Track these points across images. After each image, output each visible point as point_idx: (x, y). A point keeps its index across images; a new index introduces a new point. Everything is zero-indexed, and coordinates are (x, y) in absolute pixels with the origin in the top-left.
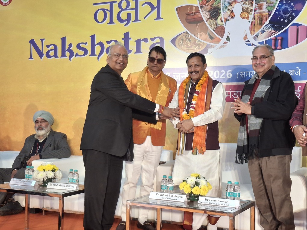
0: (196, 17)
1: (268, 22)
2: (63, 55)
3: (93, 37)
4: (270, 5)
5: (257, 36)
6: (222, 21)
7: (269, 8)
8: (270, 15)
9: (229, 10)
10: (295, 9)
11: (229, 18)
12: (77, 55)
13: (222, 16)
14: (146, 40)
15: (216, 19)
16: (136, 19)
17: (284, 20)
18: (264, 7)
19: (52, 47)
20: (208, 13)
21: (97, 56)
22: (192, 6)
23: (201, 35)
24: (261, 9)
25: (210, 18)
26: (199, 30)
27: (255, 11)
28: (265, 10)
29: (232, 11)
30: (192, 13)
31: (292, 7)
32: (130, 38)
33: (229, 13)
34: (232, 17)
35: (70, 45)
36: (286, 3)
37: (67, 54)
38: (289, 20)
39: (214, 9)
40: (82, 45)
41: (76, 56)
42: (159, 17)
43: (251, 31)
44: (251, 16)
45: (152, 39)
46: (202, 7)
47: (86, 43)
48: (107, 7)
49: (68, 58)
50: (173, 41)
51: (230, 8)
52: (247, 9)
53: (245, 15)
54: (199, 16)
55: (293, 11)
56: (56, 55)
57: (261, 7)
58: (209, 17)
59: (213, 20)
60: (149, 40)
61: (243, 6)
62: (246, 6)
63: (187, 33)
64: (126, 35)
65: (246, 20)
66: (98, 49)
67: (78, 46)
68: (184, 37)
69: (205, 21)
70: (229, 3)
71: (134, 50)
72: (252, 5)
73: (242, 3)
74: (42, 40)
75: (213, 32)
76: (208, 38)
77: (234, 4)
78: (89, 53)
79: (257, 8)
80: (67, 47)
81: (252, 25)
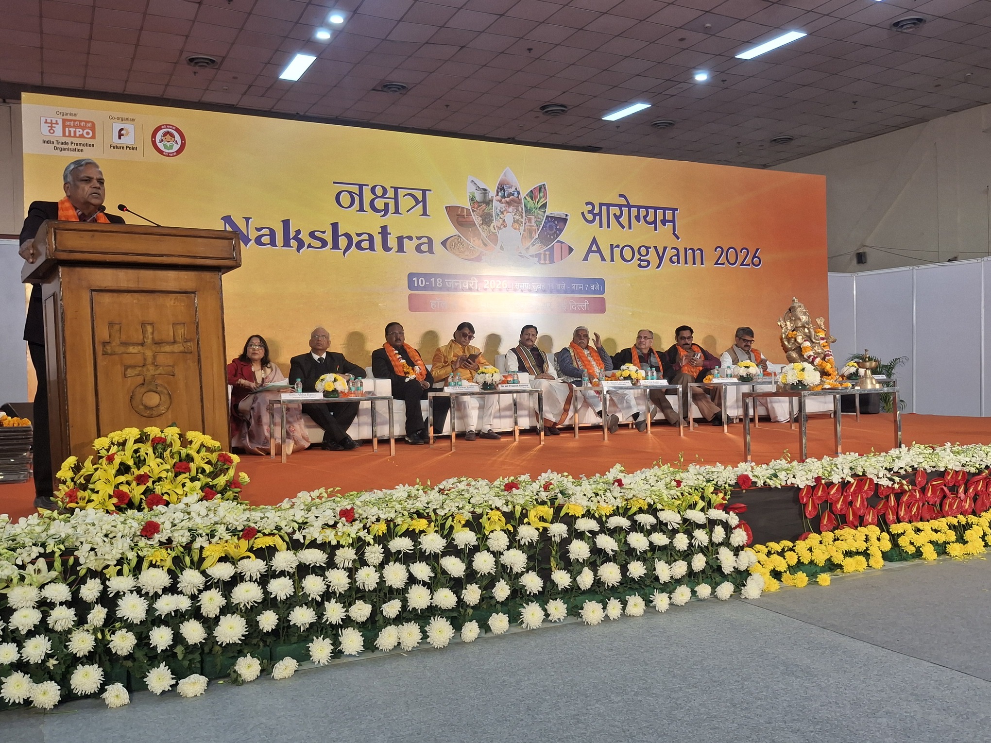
0: (467, 220)
1: (537, 236)
2: (287, 244)
3: (335, 226)
4: (538, 220)
5: (528, 248)
6: (495, 229)
7: (537, 223)
8: (539, 229)
9: (500, 218)
10: (558, 227)
11: (502, 227)
12: (310, 246)
13: (494, 223)
14: (410, 238)
15: (489, 226)
16: (397, 212)
17: (550, 237)
18: (533, 221)
19: (266, 231)
20: (480, 218)
21: (343, 251)
22: (463, 208)
23: (474, 241)
24: (531, 223)
25: (482, 224)
26: (472, 235)
27: (525, 224)
28: (533, 224)
29: (504, 221)
30: (464, 216)
31: (556, 226)
32: (390, 234)
33: (501, 221)
34: (504, 227)
35: (298, 232)
36: (551, 221)
37: (293, 243)
38: (554, 237)
39: (486, 215)
40: (316, 233)
41: (308, 248)
42: (425, 213)
43: (522, 243)
44: (522, 228)
45: (419, 238)
46: (473, 210)
47: (324, 232)
48: (355, 189)
49: (295, 248)
50: (444, 243)
51: (502, 216)
52: (518, 220)
53: (516, 225)
54: (471, 220)
55: (557, 229)
56: (273, 243)
57: (530, 220)
58: (481, 222)
59: (486, 227)
60: (414, 238)
61: (514, 216)
62: (517, 217)
63: (459, 236)
64: (384, 229)
65: (517, 231)
66: (343, 242)
67: (312, 235)
68: (456, 240)
69: (478, 226)
70: (500, 211)
71: (396, 248)
72: (522, 218)
73: (513, 214)
74: (247, 219)
75: (487, 239)
76: (482, 245)
77: (505, 213)
78: (330, 245)
79: (527, 220)
80: (292, 235)
81: (524, 237)
